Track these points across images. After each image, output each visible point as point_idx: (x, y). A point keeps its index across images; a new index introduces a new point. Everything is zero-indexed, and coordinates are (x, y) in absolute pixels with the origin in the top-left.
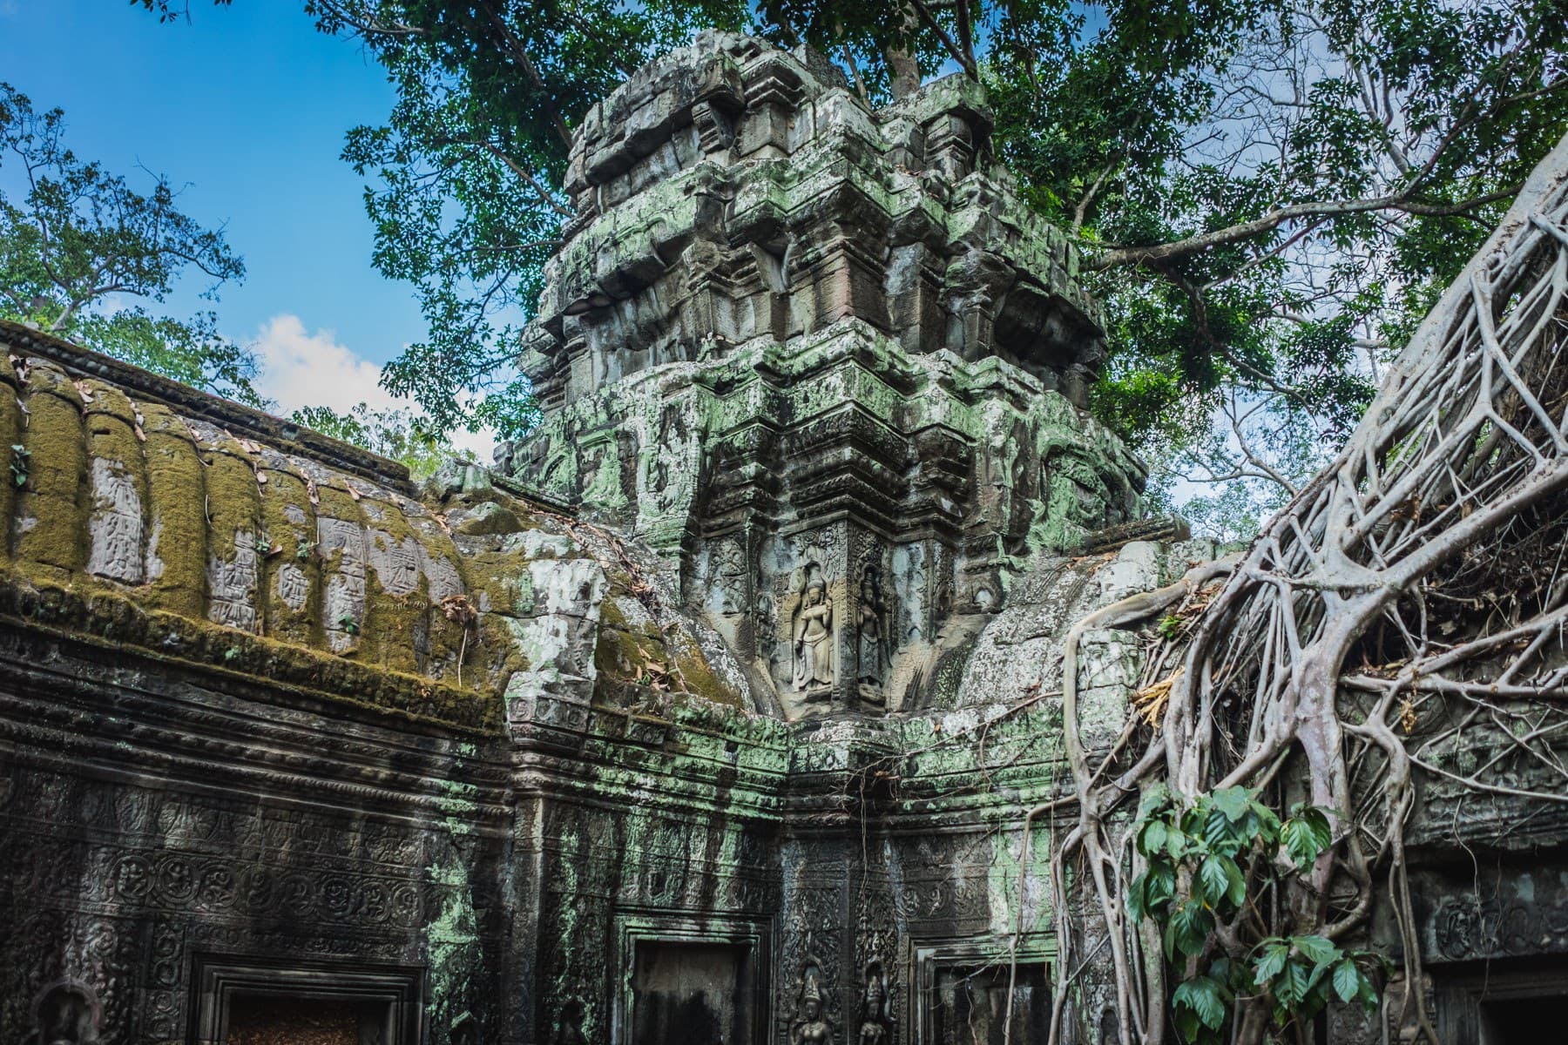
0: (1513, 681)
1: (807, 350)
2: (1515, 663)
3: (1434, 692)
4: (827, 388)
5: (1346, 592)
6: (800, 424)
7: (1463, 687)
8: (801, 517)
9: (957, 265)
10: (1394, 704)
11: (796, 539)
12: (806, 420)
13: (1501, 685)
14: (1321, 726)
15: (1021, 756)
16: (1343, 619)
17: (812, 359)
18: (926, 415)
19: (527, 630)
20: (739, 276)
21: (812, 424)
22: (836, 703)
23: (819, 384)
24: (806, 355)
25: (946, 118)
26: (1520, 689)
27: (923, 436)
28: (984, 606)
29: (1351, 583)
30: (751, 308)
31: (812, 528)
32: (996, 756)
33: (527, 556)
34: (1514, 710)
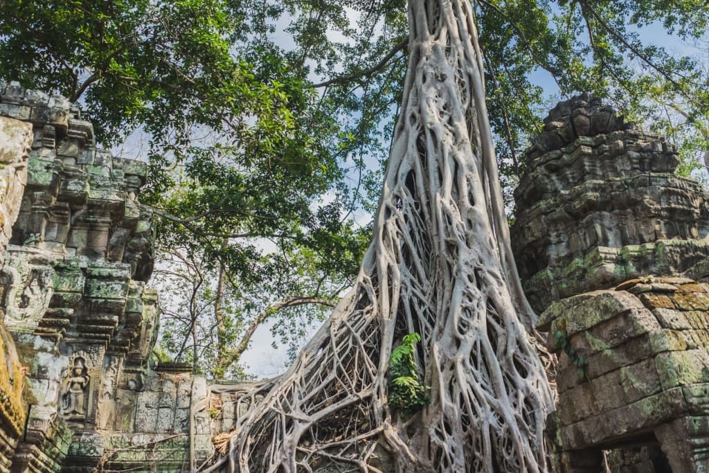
0: (342, 455)
1: (102, 267)
2: (342, 451)
3: (322, 456)
4: (112, 288)
5: (300, 421)
6: (93, 298)
7: (330, 455)
8: (80, 336)
9: (135, 241)
10: (311, 458)
11: (74, 345)
12: (97, 298)
13: (339, 456)
14: (291, 461)
15: (167, 457)
16: (300, 429)
17: (105, 272)
18: (135, 307)
19: (35, 384)
20: (57, 213)
21: (101, 301)
22: (88, 424)
23: (108, 285)
24: (102, 270)
25: (136, 178)
26: (342, 458)
27: (132, 315)
28: (132, 388)
29: (302, 418)
30: (56, 228)
31: (84, 343)
32: (156, 457)
33: (35, 348)
34: (343, 465)
